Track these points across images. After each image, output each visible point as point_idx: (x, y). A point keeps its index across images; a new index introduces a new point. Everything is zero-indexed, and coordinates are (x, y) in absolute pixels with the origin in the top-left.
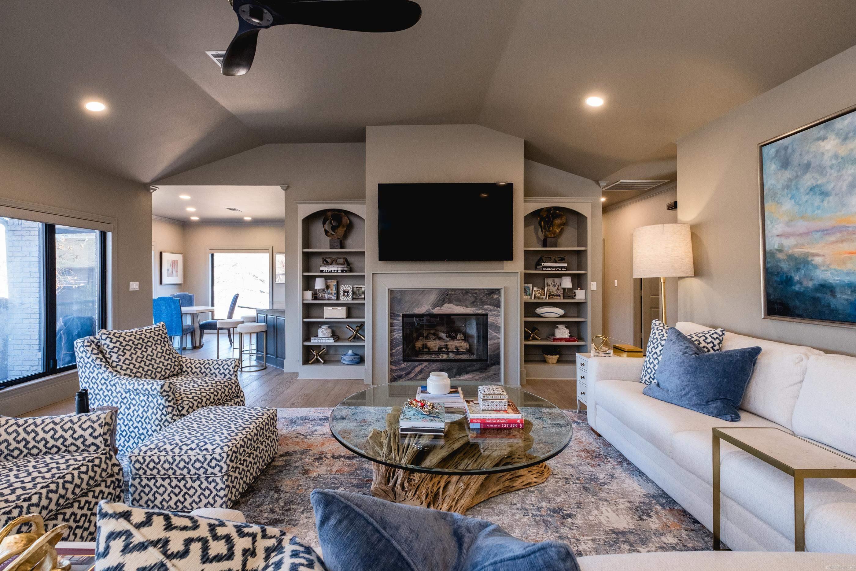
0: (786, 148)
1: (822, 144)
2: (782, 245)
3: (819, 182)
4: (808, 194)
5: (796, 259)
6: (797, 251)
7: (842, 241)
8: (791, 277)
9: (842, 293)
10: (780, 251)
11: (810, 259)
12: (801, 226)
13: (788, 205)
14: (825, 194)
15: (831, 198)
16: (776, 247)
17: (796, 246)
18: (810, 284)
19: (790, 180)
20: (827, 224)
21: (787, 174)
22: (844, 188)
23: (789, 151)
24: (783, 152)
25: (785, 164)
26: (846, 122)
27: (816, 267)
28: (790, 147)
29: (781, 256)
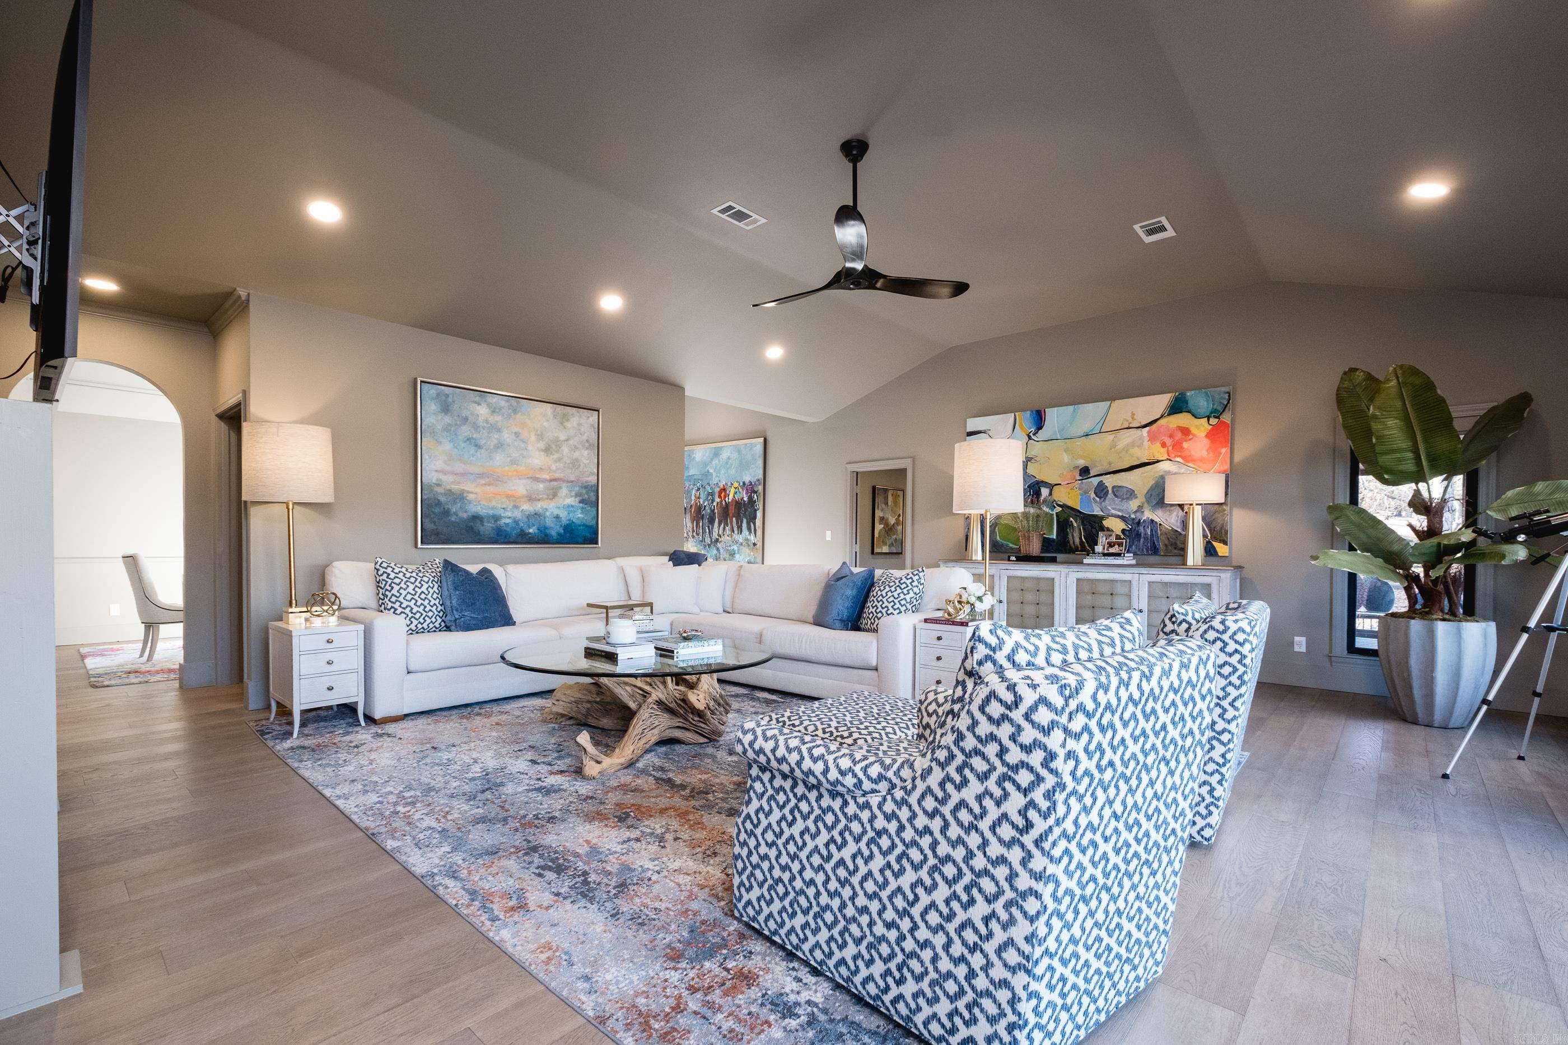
0: (447, 396)
1: (478, 407)
2: (440, 480)
3: (474, 436)
4: (465, 442)
5: (453, 494)
6: (455, 487)
7: (489, 485)
8: (448, 509)
9: (489, 522)
10: (438, 485)
11: (465, 495)
12: (459, 467)
13: (447, 446)
14: (478, 447)
15: (483, 451)
16: (434, 481)
17: (453, 483)
18: (465, 516)
19: (449, 425)
20: (477, 470)
21: (447, 419)
22: (492, 447)
23: (450, 400)
24: (444, 398)
25: (446, 409)
26: (494, 400)
27: (470, 502)
28: (451, 396)
29: (440, 490)
